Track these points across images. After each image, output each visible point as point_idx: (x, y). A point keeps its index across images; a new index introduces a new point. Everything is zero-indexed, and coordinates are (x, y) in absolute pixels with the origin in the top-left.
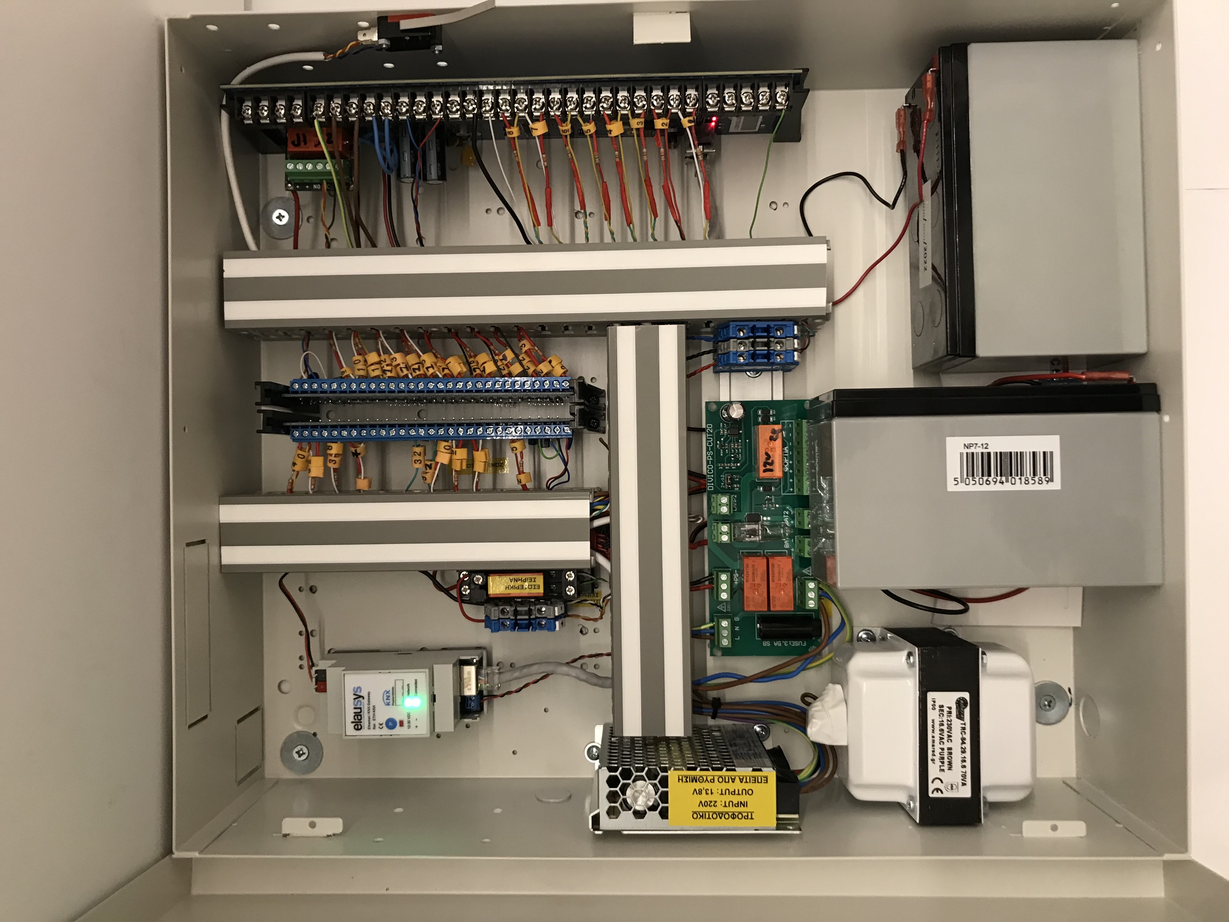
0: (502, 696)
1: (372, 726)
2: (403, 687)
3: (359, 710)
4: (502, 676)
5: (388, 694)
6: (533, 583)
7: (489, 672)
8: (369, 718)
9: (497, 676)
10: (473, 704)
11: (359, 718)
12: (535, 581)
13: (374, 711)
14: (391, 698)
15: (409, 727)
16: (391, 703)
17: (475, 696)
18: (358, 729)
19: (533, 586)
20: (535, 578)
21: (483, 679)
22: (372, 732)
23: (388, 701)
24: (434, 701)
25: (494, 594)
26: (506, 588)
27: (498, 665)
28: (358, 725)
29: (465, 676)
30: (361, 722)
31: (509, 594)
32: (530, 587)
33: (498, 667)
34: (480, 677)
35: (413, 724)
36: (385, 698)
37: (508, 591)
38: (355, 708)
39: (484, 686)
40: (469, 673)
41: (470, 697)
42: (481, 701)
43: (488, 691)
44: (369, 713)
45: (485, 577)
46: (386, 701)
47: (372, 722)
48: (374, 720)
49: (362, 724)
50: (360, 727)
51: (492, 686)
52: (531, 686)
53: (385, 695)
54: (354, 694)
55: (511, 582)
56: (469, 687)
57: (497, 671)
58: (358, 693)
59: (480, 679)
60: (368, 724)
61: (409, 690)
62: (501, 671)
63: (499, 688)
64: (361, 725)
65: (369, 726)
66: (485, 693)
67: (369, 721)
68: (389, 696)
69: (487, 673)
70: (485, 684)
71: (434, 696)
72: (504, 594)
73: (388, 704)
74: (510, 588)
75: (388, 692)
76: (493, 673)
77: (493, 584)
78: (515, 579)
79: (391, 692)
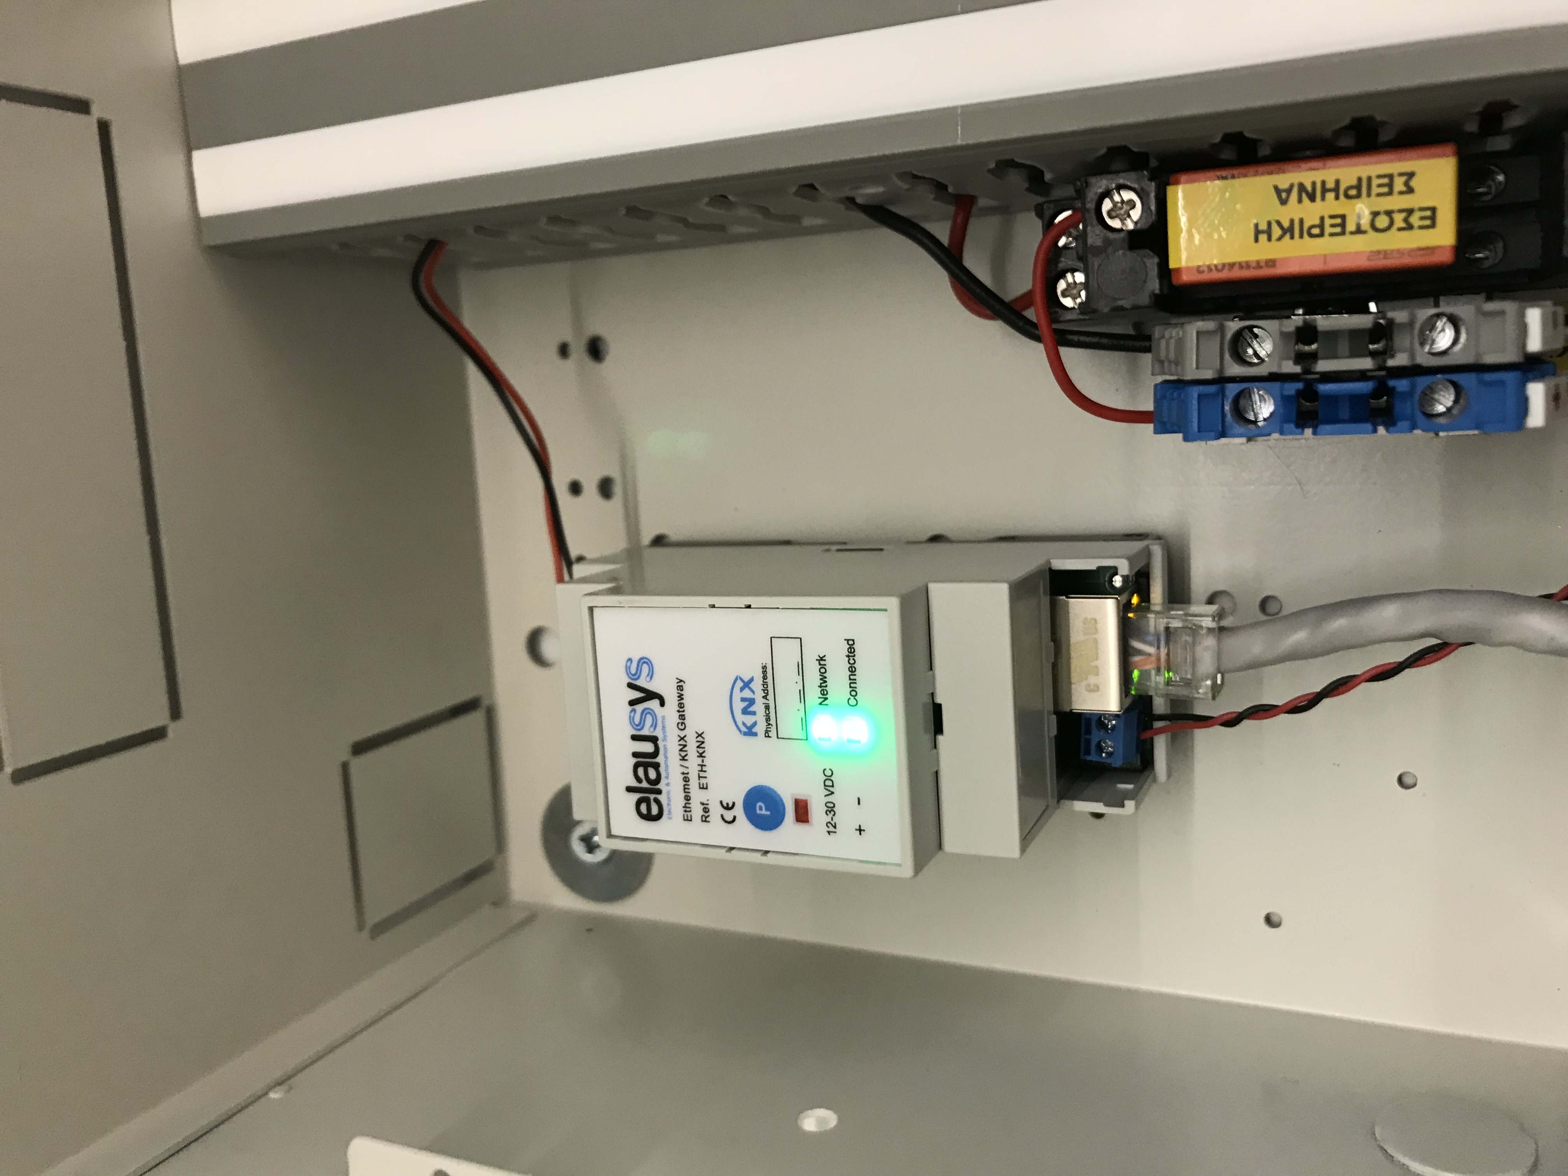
0: (1232, 721)
1: (697, 811)
2: (801, 668)
3: (648, 747)
4: (1232, 643)
5: (747, 694)
6: (1396, 202)
7: (1176, 624)
8: (686, 780)
9: (1210, 641)
10: (1109, 746)
11: (652, 774)
12: (1410, 190)
13: (701, 755)
14: (759, 707)
15: (832, 828)
16: (761, 728)
17: (1116, 717)
18: (648, 817)
19: (1399, 219)
20: (1411, 175)
21: (1151, 650)
22: (697, 832)
23: (749, 720)
24: (938, 729)
25: (1199, 270)
26: (1257, 232)
27: (1211, 601)
28: (647, 801)
29: (1077, 634)
30: (659, 792)
31: (1271, 263)
32: (1382, 222)
33: (1213, 608)
34: (1137, 645)
35: (846, 818)
36: (739, 706)
37: (1265, 251)
38: (635, 738)
39: (1158, 680)
40: (1093, 626)
41: (1099, 720)
42: (1146, 735)
43: (1174, 702)
44: (683, 759)
45: (1152, 187)
46: (740, 718)
47: (697, 796)
48: (703, 787)
49: (662, 798)
50: (655, 810)
51: (1188, 683)
52: (1365, 688)
53: (737, 695)
54: (631, 686)
55: (1284, 202)
56: (1092, 680)
57: (1208, 623)
58: (641, 683)
59: (1139, 652)
60: (682, 802)
61: (824, 679)
62: (1225, 623)
63: (1216, 690)
64: (657, 802)
65: (687, 808)
66: (1160, 706)
67: (686, 789)
68: (752, 702)
69: (1167, 629)
70: (1158, 670)
71: (937, 710)
72: (1247, 265)
73: (750, 732)
74: (1276, 232)
75: (747, 685)
76: (1194, 630)
77: (1190, 220)
78: (1302, 187)
79: (757, 685)
